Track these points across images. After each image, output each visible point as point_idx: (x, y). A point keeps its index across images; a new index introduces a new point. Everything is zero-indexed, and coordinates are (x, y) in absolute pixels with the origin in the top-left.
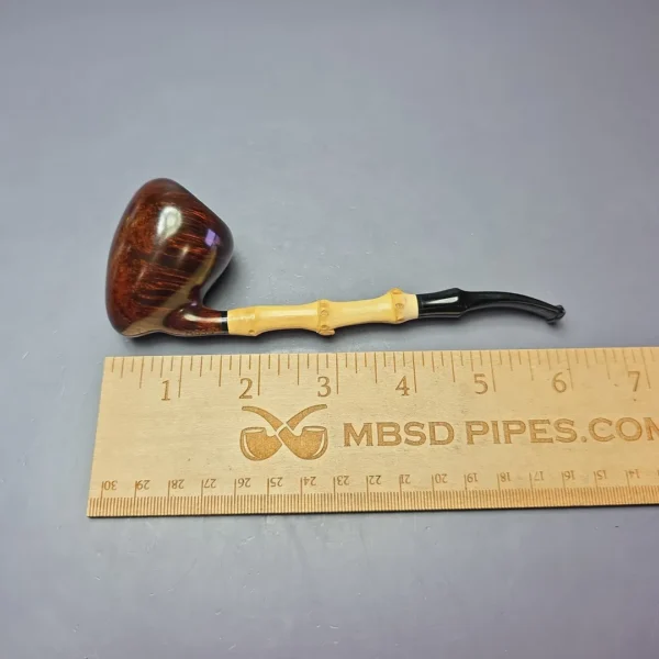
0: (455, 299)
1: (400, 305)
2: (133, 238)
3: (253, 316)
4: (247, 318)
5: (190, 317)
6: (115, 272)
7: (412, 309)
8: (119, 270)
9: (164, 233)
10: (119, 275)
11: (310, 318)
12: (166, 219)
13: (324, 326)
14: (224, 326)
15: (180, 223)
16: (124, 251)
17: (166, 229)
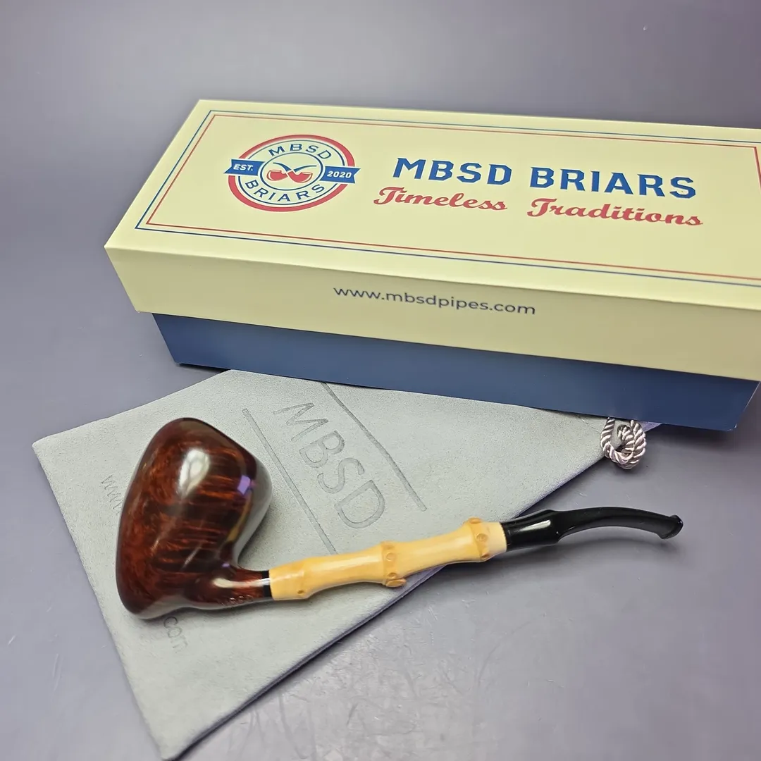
0: (547, 523)
1: (483, 537)
2: (151, 489)
3: (302, 573)
4: (295, 575)
5: (221, 583)
6: (128, 533)
7: (497, 541)
8: (133, 530)
9: (186, 485)
10: (133, 536)
11: (373, 566)
12: (190, 465)
13: (392, 574)
14: (266, 590)
15: (207, 467)
16: (140, 506)
17: (189, 480)
